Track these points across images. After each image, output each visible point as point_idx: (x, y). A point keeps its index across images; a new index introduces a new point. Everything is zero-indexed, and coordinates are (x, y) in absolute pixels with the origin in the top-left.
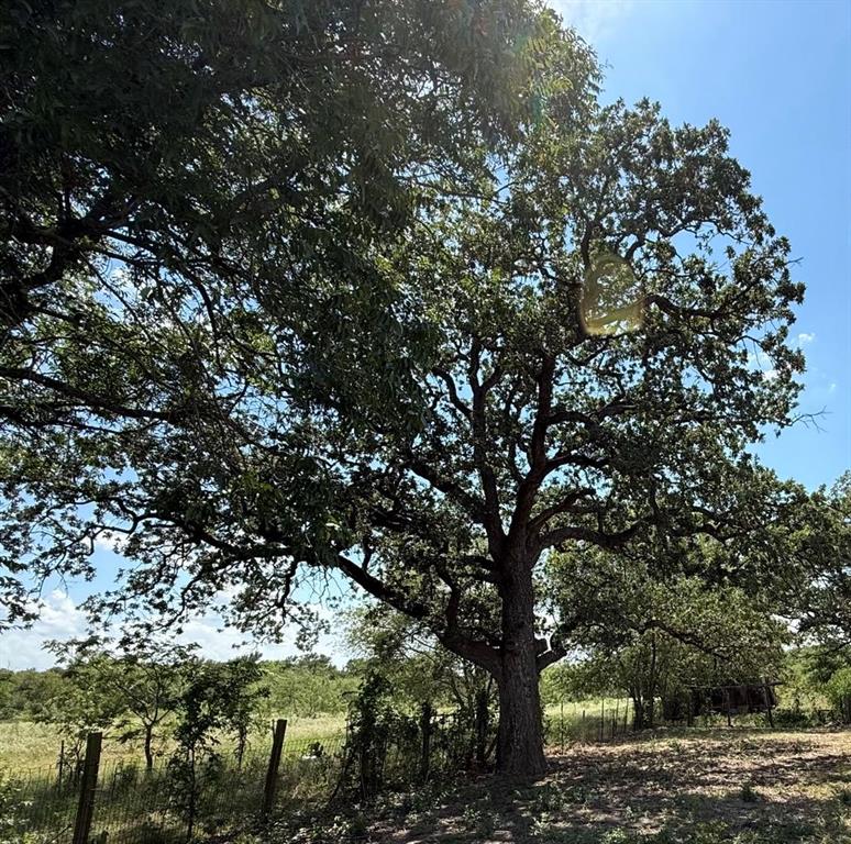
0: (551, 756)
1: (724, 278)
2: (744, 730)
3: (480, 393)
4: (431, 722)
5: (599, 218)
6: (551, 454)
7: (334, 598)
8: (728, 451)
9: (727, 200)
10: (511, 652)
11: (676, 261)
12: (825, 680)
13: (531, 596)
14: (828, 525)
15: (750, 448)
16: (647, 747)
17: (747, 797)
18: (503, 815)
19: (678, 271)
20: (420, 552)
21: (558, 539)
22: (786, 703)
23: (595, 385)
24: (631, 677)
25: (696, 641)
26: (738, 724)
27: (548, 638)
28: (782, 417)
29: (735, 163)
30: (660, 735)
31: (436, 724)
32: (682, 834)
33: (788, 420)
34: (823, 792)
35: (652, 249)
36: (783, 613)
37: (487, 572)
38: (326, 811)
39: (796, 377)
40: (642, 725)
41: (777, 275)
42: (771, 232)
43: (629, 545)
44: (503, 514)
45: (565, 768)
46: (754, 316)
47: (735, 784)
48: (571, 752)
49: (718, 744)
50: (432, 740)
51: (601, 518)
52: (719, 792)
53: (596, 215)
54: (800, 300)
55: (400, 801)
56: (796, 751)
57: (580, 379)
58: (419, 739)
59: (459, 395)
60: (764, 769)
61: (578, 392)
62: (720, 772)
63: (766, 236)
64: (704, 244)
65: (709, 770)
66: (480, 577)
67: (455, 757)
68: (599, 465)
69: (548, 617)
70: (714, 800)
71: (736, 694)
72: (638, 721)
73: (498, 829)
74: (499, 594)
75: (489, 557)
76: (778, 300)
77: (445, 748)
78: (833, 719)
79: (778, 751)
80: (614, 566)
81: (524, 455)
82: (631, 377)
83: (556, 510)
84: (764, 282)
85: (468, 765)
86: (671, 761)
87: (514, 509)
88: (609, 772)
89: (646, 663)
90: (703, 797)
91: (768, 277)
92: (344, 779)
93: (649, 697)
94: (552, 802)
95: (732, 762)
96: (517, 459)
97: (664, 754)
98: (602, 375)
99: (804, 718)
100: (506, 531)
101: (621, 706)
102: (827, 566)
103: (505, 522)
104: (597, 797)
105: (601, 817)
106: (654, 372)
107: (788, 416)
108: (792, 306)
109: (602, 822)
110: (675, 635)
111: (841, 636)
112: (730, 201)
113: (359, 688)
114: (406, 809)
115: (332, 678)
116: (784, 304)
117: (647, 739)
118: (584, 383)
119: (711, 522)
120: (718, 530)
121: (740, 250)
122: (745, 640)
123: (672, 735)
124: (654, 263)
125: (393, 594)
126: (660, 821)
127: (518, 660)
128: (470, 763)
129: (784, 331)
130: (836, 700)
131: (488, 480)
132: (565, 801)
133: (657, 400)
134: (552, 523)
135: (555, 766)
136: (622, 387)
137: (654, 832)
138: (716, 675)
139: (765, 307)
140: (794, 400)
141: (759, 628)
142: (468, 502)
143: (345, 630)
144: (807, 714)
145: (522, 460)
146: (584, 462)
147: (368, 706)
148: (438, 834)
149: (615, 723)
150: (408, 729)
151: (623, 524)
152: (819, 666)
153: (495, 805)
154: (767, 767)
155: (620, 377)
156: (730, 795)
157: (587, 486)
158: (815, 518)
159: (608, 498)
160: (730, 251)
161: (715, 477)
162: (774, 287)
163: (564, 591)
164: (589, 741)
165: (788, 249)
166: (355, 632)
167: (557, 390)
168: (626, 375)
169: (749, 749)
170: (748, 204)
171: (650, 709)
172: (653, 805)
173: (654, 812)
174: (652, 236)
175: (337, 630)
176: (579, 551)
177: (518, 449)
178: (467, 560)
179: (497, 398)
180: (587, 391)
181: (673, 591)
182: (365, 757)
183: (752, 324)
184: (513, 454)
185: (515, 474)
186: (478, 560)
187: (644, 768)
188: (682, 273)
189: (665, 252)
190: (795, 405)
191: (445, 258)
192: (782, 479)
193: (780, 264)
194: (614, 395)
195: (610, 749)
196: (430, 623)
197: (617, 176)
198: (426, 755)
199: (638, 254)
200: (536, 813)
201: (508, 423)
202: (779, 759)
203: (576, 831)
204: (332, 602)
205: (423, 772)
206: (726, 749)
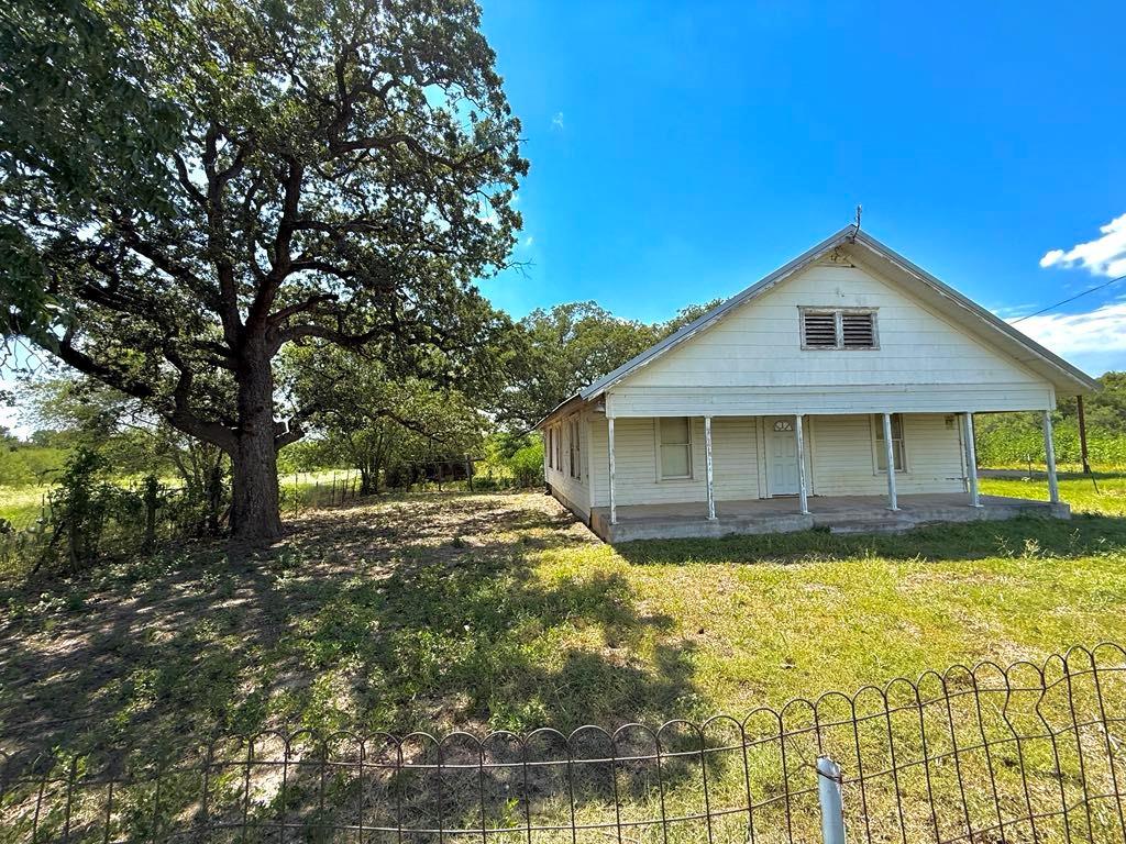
0: (285, 521)
1: (466, 138)
2: (451, 494)
3: (217, 181)
4: (158, 496)
5: (355, 45)
6: (294, 256)
7: (24, 370)
8: (458, 283)
9: (475, 71)
10: (247, 433)
11: (425, 109)
12: (510, 456)
13: (269, 383)
14: (525, 349)
15: (474, 281)
16: (373, 509)
17: (457, 545)
18: (243, 576)
19: (427, 119)
20: (144, 333)
21: (297, 334)
22: (481, 473)
23: (340, 200)
24: (361, 454)
25: (418, 428)
26: (446, 489)
27: (286, 420)
28: (500, 262)
29: (484, 41)
30: (384, 500)
31: (164, 499)
32: (409, 577)
33: (504, 265)
34: (510, 537)
35: (404, 91)
36: (486, 408)
37: (221, 358)
38: (24, 589)
39: (514, 233)
40: (368, 492)
41: (509, 148)
42: (508, 111)
43: (365, 346)
44: (240, 304)
45: (301, 530)
46: (487, 176)
47: (447, 535)
48: (304, 517)
49: (431, 505)
50: (158, 513)
51: (340, 321)
52: (436, 542)
53: (353, 40)
54: (525, 174)
55: (123, 572)
56: (490, 509)
57: (325, 191)
58: (144, 511)
59: (191, 178)
60: (468, 523)
61: (322, 202)
62: (435, 527)
63: (503, 113)
64: (452, 102)
65: (426, 525)
66: (214, 363)
67: (185, 526)
68: (343, 275)
69: (285, 401)
70: (431, 548)
71: (445, 467)
72: (365, 490)
73: (239, 587)
74: (236, 379)
75: (224, 345)
76: (508, 169)
77: (173, 519)
78: (515, 485)
79: (477, 509)
80: (349, 362)
81: (265, 252)
82: (375, 201)
83: (298, 309)
84: (498, 151)
85: (200, 533)
86: (396, 520)
87: (251, 300)
88: (343, 532)
89: (373, 443)
90: (423, 547)
91: (501, 148)
92: (50, 554)
93: (375, 468)
94: (292, 561)
95: (443, 519)
96: (257, 256)
97: (389, 515)
98: (345, 191)
99: (494, 484)
100: (243, 321)
101: (352, 477)
102: (523, 378)
103: (241, 313)
104: (333, 553)
105: (339, 569)
106: (397, 201)
107: (504, 261)
108: (518, 176)
109: (340, 574)
110: (403, 423)
111: (524, 427)
112: (477, 72)
113: (67, 465)
114: (132, 578)
115: (13, 449)
116: (513, 173)
117: (372, 503)
118: (329, 196)
119: (438, 336)
120: (443, 343)
121: (482, 118)
122: (458, 428)
123: (395, 499)
124: (406, 105)
125: (107, 372)
126: (391, 568)
127: (256, 440)
128: (202, 532)
129: (509, 194)
130: (517, 471)
131: (225, 271)
132: (305, 559)
133: (397, 226)
134: (293, 319)
135: (290, 530)
136: (366, 207)
137: (386, 577)
138: (430, 453)
139: (497, 171)
140: (509, 250)
141: (469, 420)
142: (202, 289)
143: (35, 402)
144: (497, 481)
145: (262, 256)
146: (326, 269)
147: (78, 483)
148: (174, 598)
149: (345, 493)
150: (130, 502)
151: (361, 329)
152: (507, 447)
153: (233, 566)
154: (470, 521)
155: (364, 198)
156: (444, 544)
157: (329, 290)
158: (518, 343)
159: (349, 303)
160: (473, 115)
161: (449, 302)
162: (505, 157)
163: (303, 382)
164: (321, 506)
165: (519, 130)
166: (48, 404)
167: (303, 197)
168: (371, 198)
169: (456, 508)
170: (492, 81)
171: (375, 480)
172: (383, 556)
173: (384, 562)
174: (407, 80)
175: (24, 401)
176: (318, 347)
177: (257, 245)
178: (197, 344)
179: (234, 190)
180: (331, 203)
181: (402, 387)
182: (76, 533)
183: (484, 182)
184: (253, 250)
185: (255, 269)
186: (213, 346)
187: (373, 527)
188: (430, 122)
189: (416, 98)
190: (510, 253)
191: (184, 30)
192: (495, 309)
193: (511, 139)
194: (357, 212)
195: (340, 513)
196: (157, 403)
197: (376, 11)
198: (152, 527)
199: (391, 92)
200: (278, 570)
201: (248, 218)
202: (477, 516)
203: (316, 582)
204: (21, 374)
205: (148, 543)
206: (439, 509)
